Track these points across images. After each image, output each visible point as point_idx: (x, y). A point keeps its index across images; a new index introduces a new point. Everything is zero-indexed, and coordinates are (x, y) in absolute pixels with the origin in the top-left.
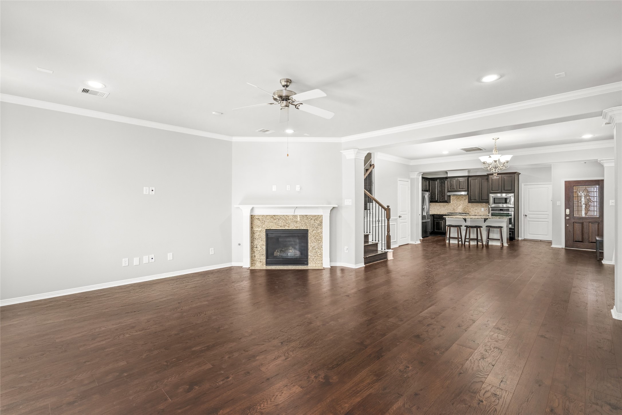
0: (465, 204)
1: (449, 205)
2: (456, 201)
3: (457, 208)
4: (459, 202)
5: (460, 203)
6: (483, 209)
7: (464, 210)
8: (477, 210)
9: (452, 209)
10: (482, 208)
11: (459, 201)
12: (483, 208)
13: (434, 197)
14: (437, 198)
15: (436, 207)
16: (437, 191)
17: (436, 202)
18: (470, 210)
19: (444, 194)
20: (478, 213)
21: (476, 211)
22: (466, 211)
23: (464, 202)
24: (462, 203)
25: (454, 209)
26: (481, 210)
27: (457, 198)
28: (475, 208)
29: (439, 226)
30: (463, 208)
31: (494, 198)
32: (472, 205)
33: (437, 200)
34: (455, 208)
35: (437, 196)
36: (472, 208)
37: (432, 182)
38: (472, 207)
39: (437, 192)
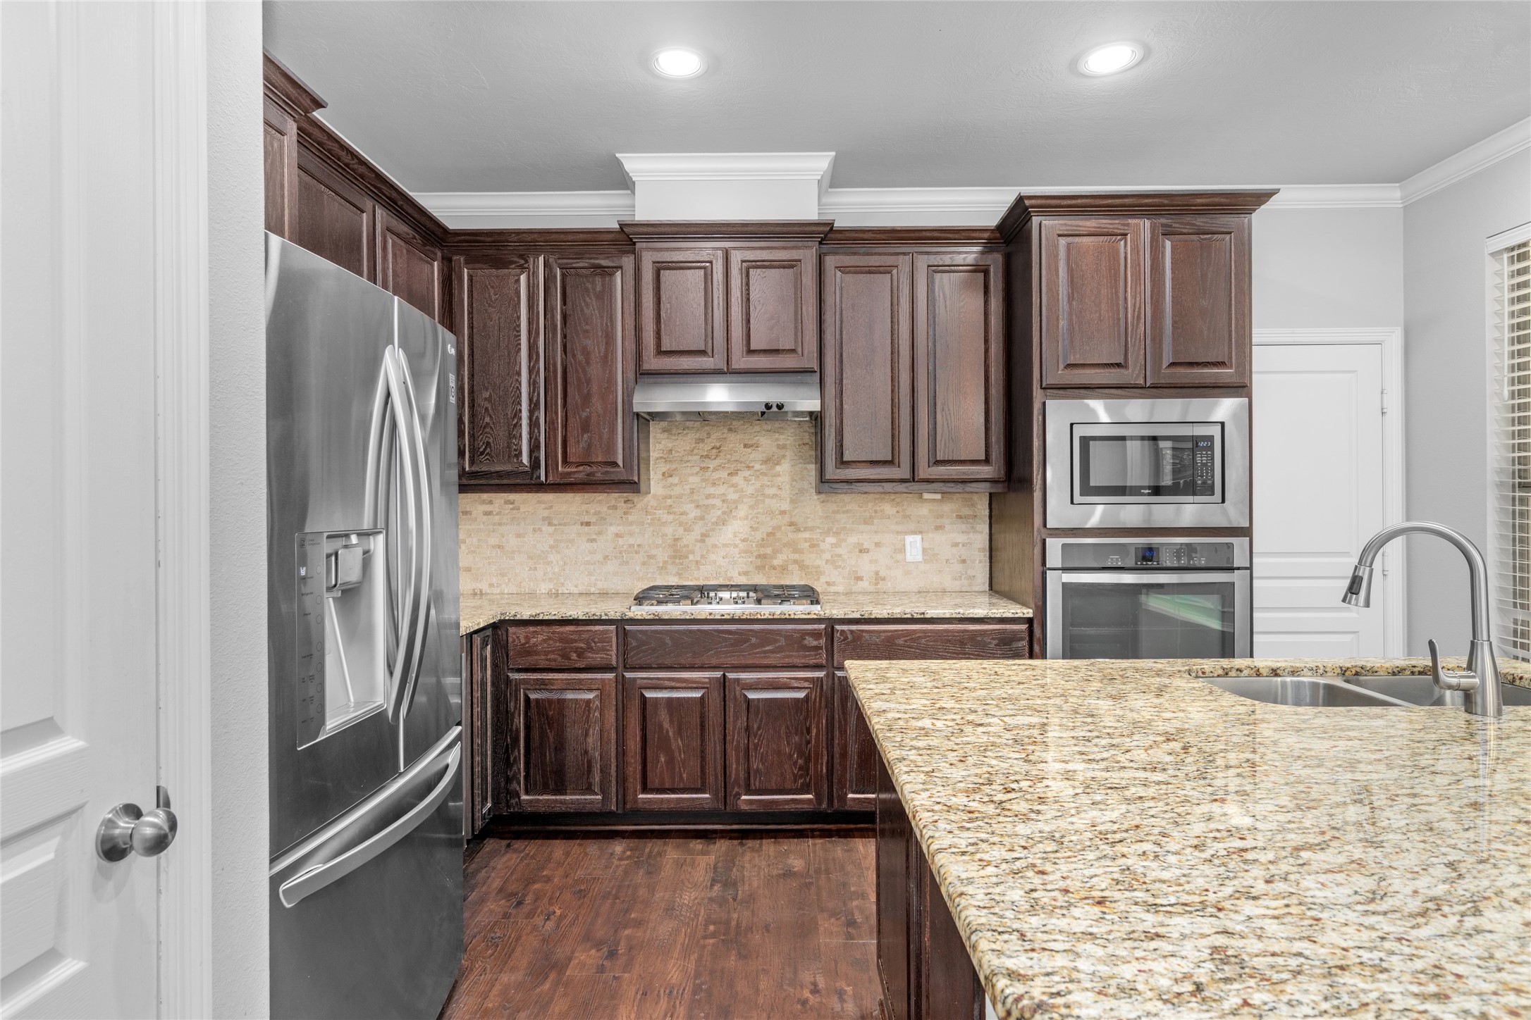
0: (774, 504)
1: (631, 518)
2: (695, 480)
3: (704, 536)
4: (720, 490)
5: (732, 496)
6: (914, 545)
7: (763, 562)
8: (865, 556)
9: (662, 555)
10: (909, 539)
11: (723, 474)
12: (918, 537)
13: (501, 433)
14: (534, 448)
15: (518, 536)
16: (532, 370)
17: (527, 482)
18: (810, 559)
19: (597, 404)
20: (878, 578)
21: (865, 567)
22: (784, 568)
23: (765, 480)
24: (750, 490)
25: (678, 554)
26: (902, 550)
27: (705, 448)
28: (853, 539)
29: (560, 747)
30: (759, 535)
31: (1085, 441)
32: (834, 507)
33: (535, 464)
34: (690, 539)
35: (533, 424)
36: (831, 540)
37: (486, 274)
38: (827, 532)
39: (533, 384)
